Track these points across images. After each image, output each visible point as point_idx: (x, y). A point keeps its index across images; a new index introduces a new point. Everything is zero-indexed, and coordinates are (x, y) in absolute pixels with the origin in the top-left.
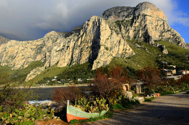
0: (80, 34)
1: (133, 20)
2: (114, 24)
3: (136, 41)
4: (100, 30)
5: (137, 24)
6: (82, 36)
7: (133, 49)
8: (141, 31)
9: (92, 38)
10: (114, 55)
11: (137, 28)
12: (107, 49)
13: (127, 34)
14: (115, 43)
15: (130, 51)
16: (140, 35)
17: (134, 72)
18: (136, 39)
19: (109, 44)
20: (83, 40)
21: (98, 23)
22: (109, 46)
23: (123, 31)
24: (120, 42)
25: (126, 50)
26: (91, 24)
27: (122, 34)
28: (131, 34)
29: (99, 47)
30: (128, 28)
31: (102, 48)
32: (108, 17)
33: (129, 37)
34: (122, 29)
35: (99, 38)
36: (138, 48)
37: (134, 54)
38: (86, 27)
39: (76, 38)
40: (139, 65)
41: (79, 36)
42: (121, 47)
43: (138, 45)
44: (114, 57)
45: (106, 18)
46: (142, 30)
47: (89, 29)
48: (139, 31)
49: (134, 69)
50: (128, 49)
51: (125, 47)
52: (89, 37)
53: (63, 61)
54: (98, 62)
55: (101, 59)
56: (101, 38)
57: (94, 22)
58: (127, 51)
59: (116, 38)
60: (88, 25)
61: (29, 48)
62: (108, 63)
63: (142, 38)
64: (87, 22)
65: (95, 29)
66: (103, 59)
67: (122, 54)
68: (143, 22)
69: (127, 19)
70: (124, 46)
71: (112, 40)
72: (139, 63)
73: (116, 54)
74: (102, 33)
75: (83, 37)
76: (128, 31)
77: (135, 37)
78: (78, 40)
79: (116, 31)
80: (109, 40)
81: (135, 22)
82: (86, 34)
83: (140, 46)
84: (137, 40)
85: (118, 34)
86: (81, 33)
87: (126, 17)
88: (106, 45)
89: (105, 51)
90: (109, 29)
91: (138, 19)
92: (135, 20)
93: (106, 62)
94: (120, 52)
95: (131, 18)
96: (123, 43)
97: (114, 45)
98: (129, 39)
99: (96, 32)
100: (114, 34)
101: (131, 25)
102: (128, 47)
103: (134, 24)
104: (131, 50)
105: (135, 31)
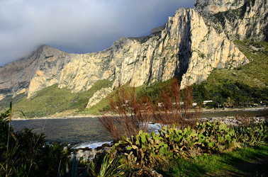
0: (160, 37)
1: (244, 8)
2: (214, 17)
3: (250, 42)
4: (190, 28)
5: (252, 14)
6: (164, 40)
7: (245, 54)
8: (258, 25)
9: (180, 41)
10: (214, 65)
11: (251, 21)
12: (202, 56)
13: (235, 32)
14: (215, 46)
15: (240, 57)
16: (258, 31)
17: (248, 91)
18: (251, 38)
19: (205, 48)
20: (165, 45)
21: (186, 18)
22: (205, 51)
23: (229, 27)
24: (223, 44)
25: (234, 56)
26: (176, 20)
27: (226, 33)
28: (242, 30)
29: (190, 54)
30: (236, 21)
31: (195, 55)
32: (202, 7)
33: (238, 36)
34: (227, 24)
35: (190, 40)
36: (254, 51)
37: (247, 61)
38: (169, 26)
39: (155, 43)
40: (256, 79)
41: (160, 40)
42: (226, 52)
43: (253, 48)
44: (215, 69)
45: (201, 10)
46: (261, 22)
47: (173, 28)
48: (255, 24)
49: (247, 86)
50: (236, 54)
51: (232, 52)
52: (175, 39)
53: (138, 77)
54: (190, 77)
55: (194, 72)
56: (193, 40)
57: (180, 17)
58: (236, 58)
59: (216, 38)
60: (172, 22)
61: (92, 63)
62: (205, 78)
63: (262, 36)
64: (170, 18)
65: (183, 27)
66: (196, 72)
67: (228, 63)
68: (262, 9)
69: (234, 8)
70: (230, 49)
71: (210, 42)
72: (256, 75)
73: (218, 64)
74: (194, 33)
75: (166, 41)
76: (236, 27)
77: (248, 35)
78: (158, 46)
79: (216, 29)
80: (205, 43)
81: (249, 12)
82: (169, 36)
83: (257, 49)
84: (252, 40)
85: (219, 33)
86: (163, 35)
87: (233, 5)
88: (201, 51)
89: (200, 59)
90: (205, 26)
91: (253, 5)
92: (248, 8)
93: (202, 76)
94: (224, 61)
95: (241, 5)
96: (229, 45)
97: (213, 50)
98: (238, 38)
99: (185, 31)
100: (214, 32)
101: (242, 16)
102: (238, 52)
103: (246, 14)
104: (242, 56)
105: (248, 25)
